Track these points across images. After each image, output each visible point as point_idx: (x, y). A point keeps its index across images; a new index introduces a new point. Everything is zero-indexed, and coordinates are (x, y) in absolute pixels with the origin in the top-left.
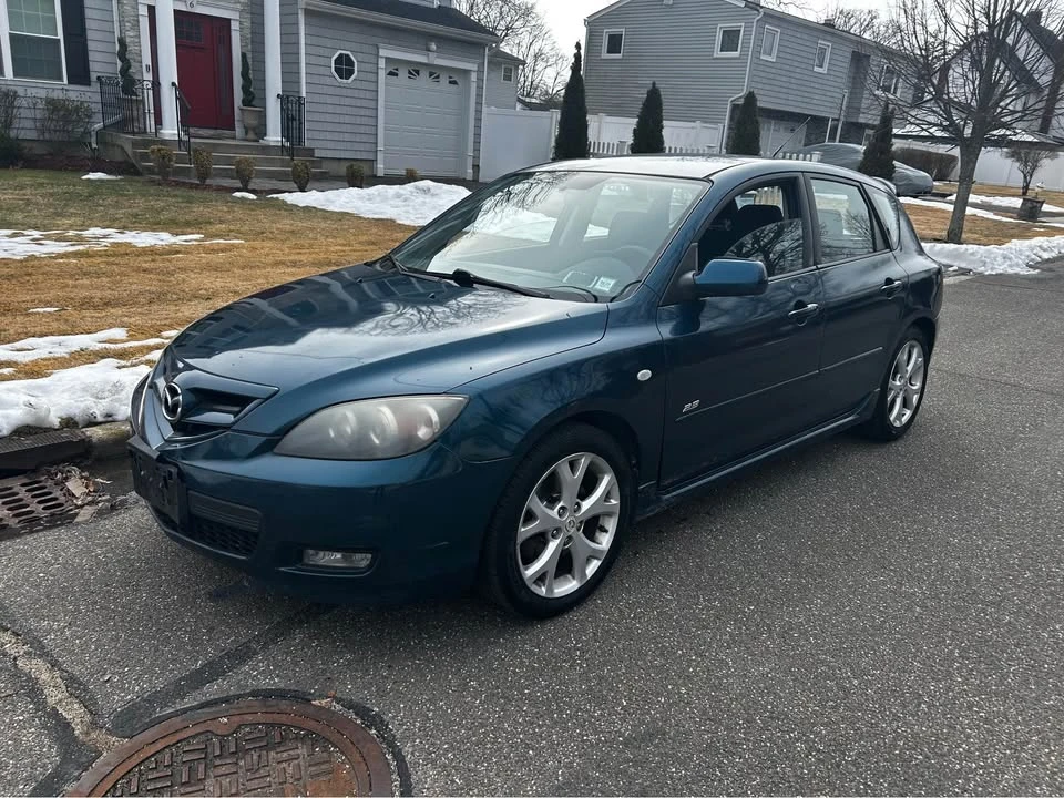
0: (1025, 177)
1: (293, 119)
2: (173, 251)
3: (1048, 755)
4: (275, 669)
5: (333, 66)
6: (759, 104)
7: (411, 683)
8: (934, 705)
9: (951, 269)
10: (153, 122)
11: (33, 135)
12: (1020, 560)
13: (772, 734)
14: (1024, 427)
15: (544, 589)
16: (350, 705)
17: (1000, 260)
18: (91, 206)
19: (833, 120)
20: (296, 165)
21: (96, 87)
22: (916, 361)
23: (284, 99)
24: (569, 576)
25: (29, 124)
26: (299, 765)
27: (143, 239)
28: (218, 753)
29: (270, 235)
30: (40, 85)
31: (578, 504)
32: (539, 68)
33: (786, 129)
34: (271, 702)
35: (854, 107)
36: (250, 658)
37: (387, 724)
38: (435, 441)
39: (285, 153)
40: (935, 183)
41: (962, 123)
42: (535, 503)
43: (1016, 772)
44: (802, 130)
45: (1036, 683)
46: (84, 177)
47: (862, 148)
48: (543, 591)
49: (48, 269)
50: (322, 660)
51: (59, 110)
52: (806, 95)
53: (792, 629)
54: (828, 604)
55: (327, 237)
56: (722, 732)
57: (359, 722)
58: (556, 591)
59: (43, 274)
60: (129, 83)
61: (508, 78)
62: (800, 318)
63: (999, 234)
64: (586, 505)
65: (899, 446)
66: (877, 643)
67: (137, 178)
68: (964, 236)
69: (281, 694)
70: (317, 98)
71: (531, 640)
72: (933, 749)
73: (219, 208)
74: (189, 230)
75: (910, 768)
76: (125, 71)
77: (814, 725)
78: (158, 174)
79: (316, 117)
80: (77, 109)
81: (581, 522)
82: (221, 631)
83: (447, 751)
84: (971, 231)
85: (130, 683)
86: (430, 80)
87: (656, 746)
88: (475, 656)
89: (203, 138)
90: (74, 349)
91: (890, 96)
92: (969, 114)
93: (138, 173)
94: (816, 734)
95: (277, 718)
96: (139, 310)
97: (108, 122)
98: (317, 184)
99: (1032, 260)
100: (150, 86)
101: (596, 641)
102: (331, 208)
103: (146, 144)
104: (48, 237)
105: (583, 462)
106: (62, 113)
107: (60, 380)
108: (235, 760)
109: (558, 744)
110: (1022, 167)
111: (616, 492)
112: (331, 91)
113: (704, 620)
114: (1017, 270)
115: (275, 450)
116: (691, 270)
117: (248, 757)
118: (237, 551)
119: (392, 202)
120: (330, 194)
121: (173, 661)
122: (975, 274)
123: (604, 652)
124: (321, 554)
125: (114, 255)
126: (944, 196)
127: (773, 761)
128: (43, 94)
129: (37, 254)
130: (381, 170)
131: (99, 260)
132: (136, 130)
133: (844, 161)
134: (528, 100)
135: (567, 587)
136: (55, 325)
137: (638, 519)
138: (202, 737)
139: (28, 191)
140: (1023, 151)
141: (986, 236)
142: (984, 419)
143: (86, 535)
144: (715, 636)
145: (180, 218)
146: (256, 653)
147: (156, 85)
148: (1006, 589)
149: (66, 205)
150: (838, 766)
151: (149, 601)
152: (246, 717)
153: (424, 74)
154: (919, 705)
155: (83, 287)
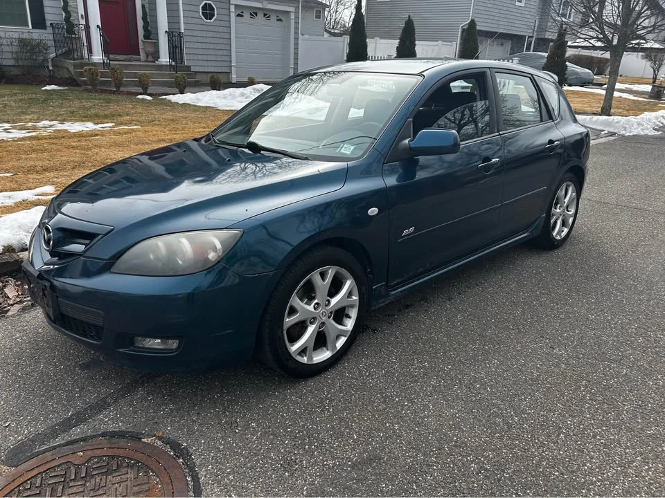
0: (654, 71)
1: (176, 47)
2: (93, 134)
3: (647, 471)
4: (120, 417)
5: (201, 11)
6: (478, 28)
7: (212, 425)
8: (569, 435)
9: (603, 133)
10: (86, 52)
11: (11, 62)
12: (636, 329)
13: (455, 458)
14: (645, 238)
15: (305, 358)
16: (167, 442)
17: (635, 126)
18: (46, 107)
19: (529, 37)
20: (177, 77)
21: (50, 30)
22: (571, 195)
23: (170, 34)
24: (324, 348)
25: (9, 55)
26: (127, 485)
27: (75, 127)
28: (73, 477)
29: (158, 123)
30: (14, 30)
31: (328, 301)
32: (339, 10)
33: (498, 45)
34: (114, 440)
35: (542, 28)
36: (105, 409)
37: (191, 455)
38: (219, 262)
39: (172, 69)
40: (595, 77)
41: (611, 36)
42: (295, 301)
43: (624, 483)
44: (508, 45)
45: (643, 418)
46: (43, 89)
47: (546, 55)
48: (305, 360)
49: (10, 148)
50: (154, 409)
51: (27, 46)
52: (510, 21)
53: (476, 382)
54: (502, 363)
55: (195, 122)
56: (420, 456)
57: (172, 453)
58: (314, 359)
59: (7, 151)
60: (70, 26)
61: (318, 17)
62: (486, 169)
63: (636, 109)
64: (334, 301)
65: (559, 252)
66: (533, 390)
67: (77, 88)
68: (612, 111)
69: (122, 435)
70: (190, 33)
71: (296, 393)
72: (567, 467)
73: (128, 106)
74: (106, 121)
75: (549, 482)
76: (67, 19)
77: (485, 450)
78: (90, 85)
79: (191, 45)
80: (38, 44)
81: (331, 313)
82: (89, 390)
83: (229, 474)
84: (617, 108)
85: (21, 428)
86: (264, 18)
87: (374, 468)
88: (257, 405)
89: (119, 60)
90: (18, 200)
91: (564, 19)
92: (615, 30)
93: (77, 85)
94: (485, 457)
95: (117, 452)
96: (65, 173)
97: (59, 52)
98: (192, 89)
99: (657, 125)
100: (83, 28)
101: (341, 392)
102: (200, 104)
103: (82, 66)
104: (14, 128)
105: (331, 272)
106: (29, 48)
107: (4, 221)
108: (83, 482)
109: (306, 467)
110: (652, 65)
111: (356, 291)
112: (200, 27)
113: (416, 376)
114: (646, 132)
115: (112, 270)
116: (407, 138)
117: (93, 481)
118: (92, 337)
119: (239, 99)
120: (199, 95)
121: (53, 412)
122: (619, 135)
123: (345, 400)
124: (148, 340)
125: (56, 138)
126: (601, 85)
127: (453, 478)
128: (16, 36)
129: (5, 139)
130: (234, 78)
131: (44, 141)
132: (76, 56)
133: (534, 64)
134: (333, 31)
135: (323, 356)
136: (8, 184)
137: (373, 308)
138: (65, 466)
139: (6, 98)
140: (653, 54)
141: (628, 110)
142: (618, 232)
143: (11, 324)
144: (422, 388)
145: (101, 113)
146: (109, 405)
147: (87, 27)
148: (626, 350)
149: (29, 107)
150: (499, 480)
151: (44, 370)
152: (95, 451)
153: (260, 15)
154: (559, 435)
155: (31, 159)
